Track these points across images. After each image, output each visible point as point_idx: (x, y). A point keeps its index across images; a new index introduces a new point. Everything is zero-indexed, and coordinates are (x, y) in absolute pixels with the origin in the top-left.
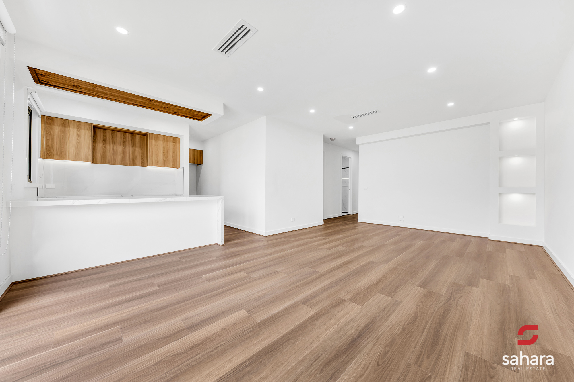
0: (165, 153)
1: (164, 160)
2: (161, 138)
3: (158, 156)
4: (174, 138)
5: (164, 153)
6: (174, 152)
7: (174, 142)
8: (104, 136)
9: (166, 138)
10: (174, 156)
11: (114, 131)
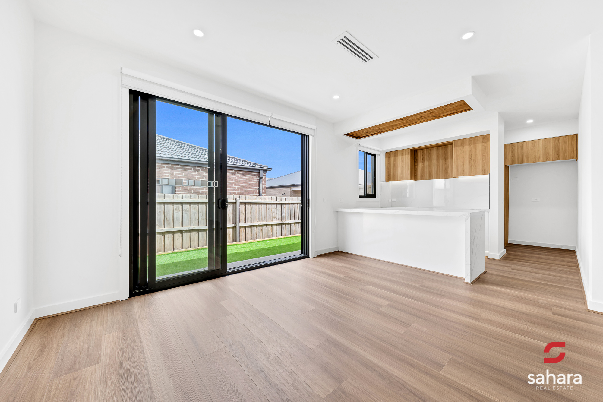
0: (473, 158)
1: (471, 167)
2: (467, 142)
3: (463, 164)
4: (484, 136)
5: (471, 159)
6: (484, 154)
7: (484, 142)
8: (423, 155)
9: (473, 140)
10: (484, 160)
11: (430, 148)
